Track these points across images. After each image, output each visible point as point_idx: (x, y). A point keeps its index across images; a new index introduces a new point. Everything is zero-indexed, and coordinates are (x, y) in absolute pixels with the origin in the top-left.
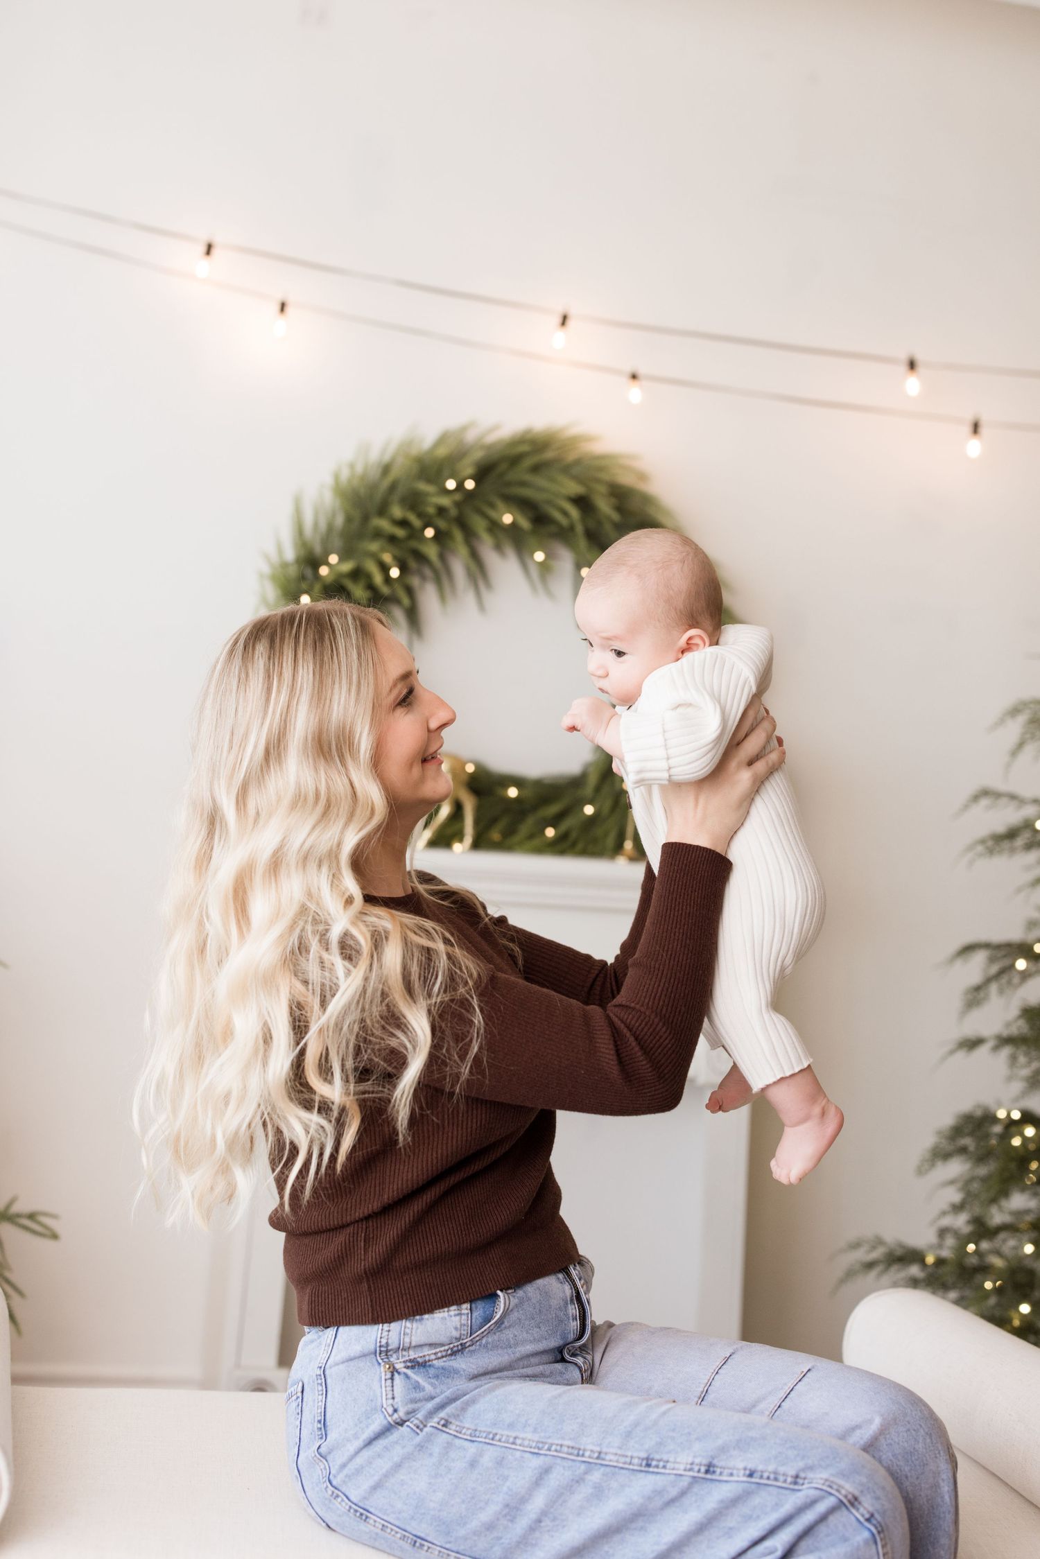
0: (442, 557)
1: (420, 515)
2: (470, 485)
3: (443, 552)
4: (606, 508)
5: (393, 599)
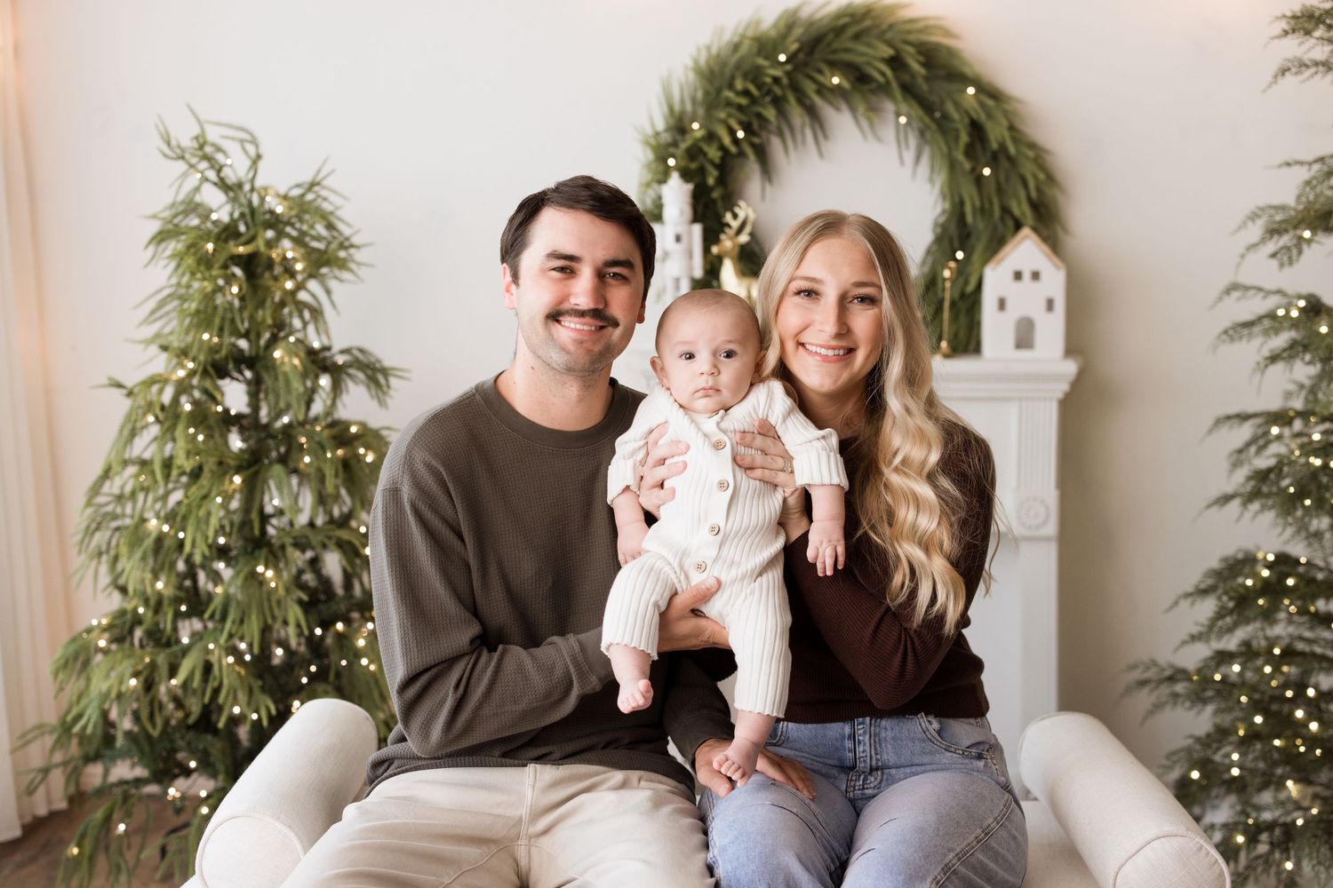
1: (759, 86)
2: (801, 56)
3: (782, 113)
4: (915, 65)
5: (742, 155)
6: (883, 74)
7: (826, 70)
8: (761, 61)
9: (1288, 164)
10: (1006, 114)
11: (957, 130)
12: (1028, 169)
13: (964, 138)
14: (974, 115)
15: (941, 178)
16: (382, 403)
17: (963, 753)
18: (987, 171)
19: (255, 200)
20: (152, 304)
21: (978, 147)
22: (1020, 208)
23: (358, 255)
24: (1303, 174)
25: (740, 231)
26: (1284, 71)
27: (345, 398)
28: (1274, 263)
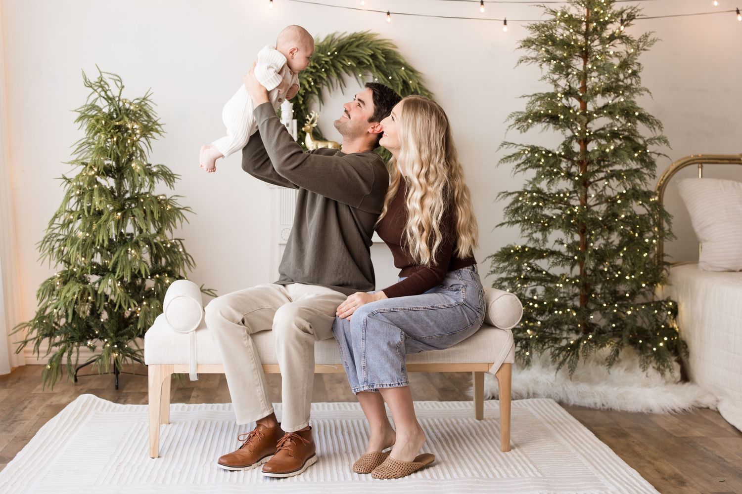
0: (328, 76)
1: (320, 65)
2: (336, 53)
4: (381, 58)
5: (312, 92)
6: (369, 61)
7: (346, 59)
8: (320, 55)
9: (524, 97)
10: (417, 77)
11: (398, 84)
13: (400, 87)
14: (405, 78)
16: (171, 186)
19: (121, 104)
20: (76, 147)
21: (406, 90)
23: (162, 128)
24: (528, 100)
25: (313, 122)
26: (521, 61)
27: (156, 185)
28: (519, 131)
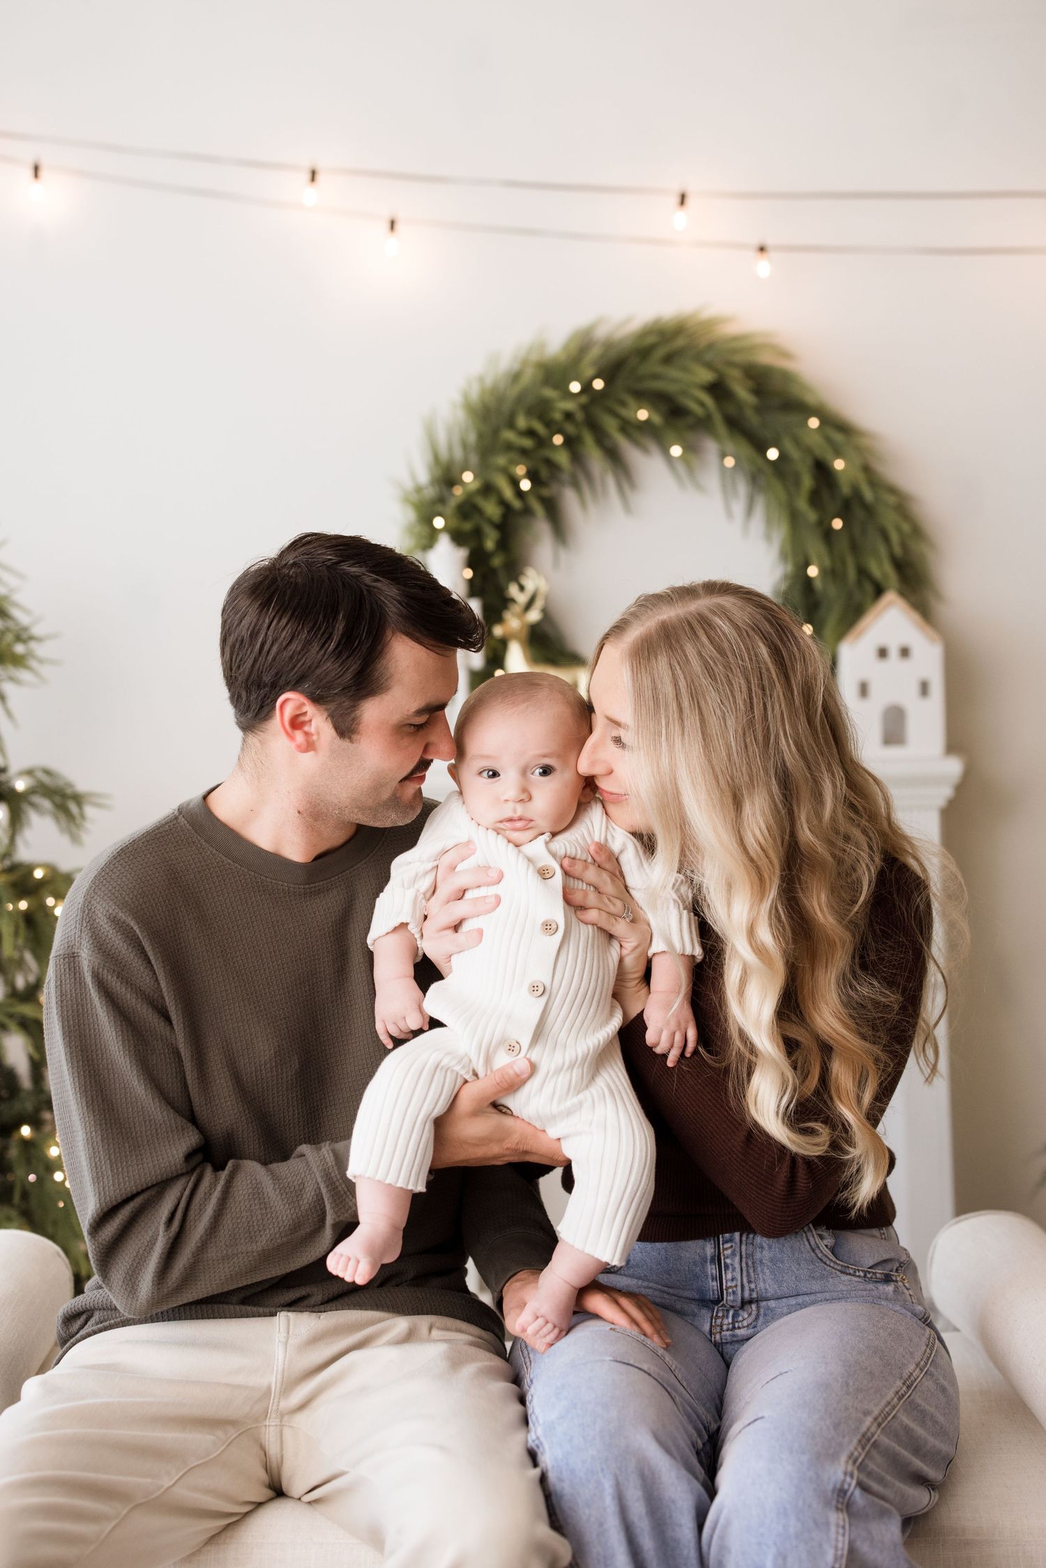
0: (576, 462)
1: (547, 423)
2: (598, 384)
3: (577, 458)
4: (743, 393)
5: (527, 511)
6: (702, 404)
7: (631, 401)
8: (549, 393)
10: (859, 449)
11: (798, 474)
12: (889, 519)
13: (807, 482)
14: (818, 452)
15: (781, 533)
16: (75, 839)
17: (865, 1276)
18: (837, 524)
21: (825, 492)
22: (881, 568)
23: (40, 650)
25: (529, 605)
